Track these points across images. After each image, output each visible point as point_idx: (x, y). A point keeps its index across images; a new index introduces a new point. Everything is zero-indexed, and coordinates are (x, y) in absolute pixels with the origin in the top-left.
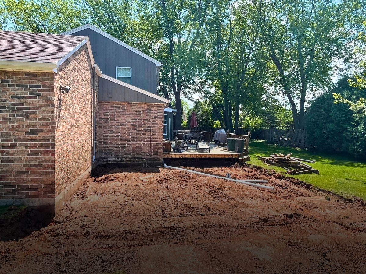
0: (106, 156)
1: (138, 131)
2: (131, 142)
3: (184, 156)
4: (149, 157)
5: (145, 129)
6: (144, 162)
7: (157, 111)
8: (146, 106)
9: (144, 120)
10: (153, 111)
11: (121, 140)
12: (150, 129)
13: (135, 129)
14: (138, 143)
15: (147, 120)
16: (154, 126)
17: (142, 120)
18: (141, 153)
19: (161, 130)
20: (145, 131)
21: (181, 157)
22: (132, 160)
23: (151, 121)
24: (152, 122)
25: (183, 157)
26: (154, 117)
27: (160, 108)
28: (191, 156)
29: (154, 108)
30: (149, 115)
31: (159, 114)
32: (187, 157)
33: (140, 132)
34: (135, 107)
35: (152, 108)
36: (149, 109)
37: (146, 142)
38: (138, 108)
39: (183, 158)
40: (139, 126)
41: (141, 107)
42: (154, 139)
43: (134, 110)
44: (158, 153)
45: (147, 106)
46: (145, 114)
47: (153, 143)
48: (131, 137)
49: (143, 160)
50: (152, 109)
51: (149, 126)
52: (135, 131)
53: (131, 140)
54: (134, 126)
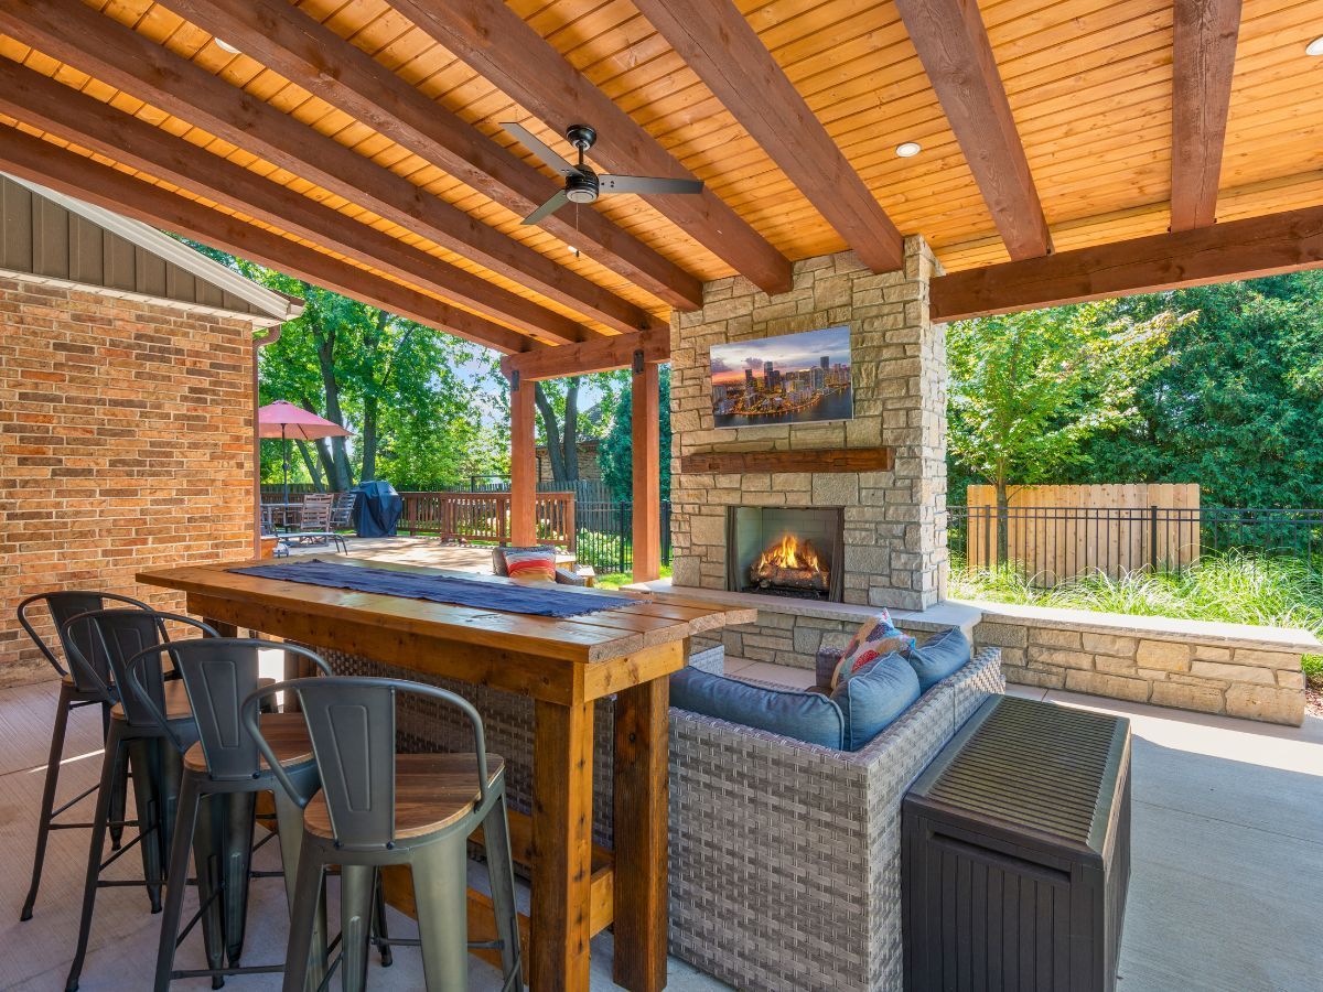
1: (71, 473)
2: (10, 549)
5: (124, 463)
7: (207, 356)
9: (115, 403)
10: (179, 351)
12: (166, 464)
13: (46, 462)
14: (74, 556)
15: (142, 405)
16: (195, 446)
17: (101, 402)
19: (240, 466)
20: (130, 474)
23: (167, 416)
24: (177, 418)
26: (192, 390)
27: (230, 341)
29: (186, 335)
30: (153, 377)
33: (90, 484)
34: (41, 311)
35: (173, 333)
36: (151, 339)
37: (134, 542)
38: (66, 325)
40: (85, 442)
41: (92, 319)
42: (190, 520)
43: (34, 333)
46: (124, 364)
47: (188, 548)
48: (10, 517)
50: (177, 342)
51: (153, 444)
52: (44, 472)
53: (12, 537)
54: (38, 440)
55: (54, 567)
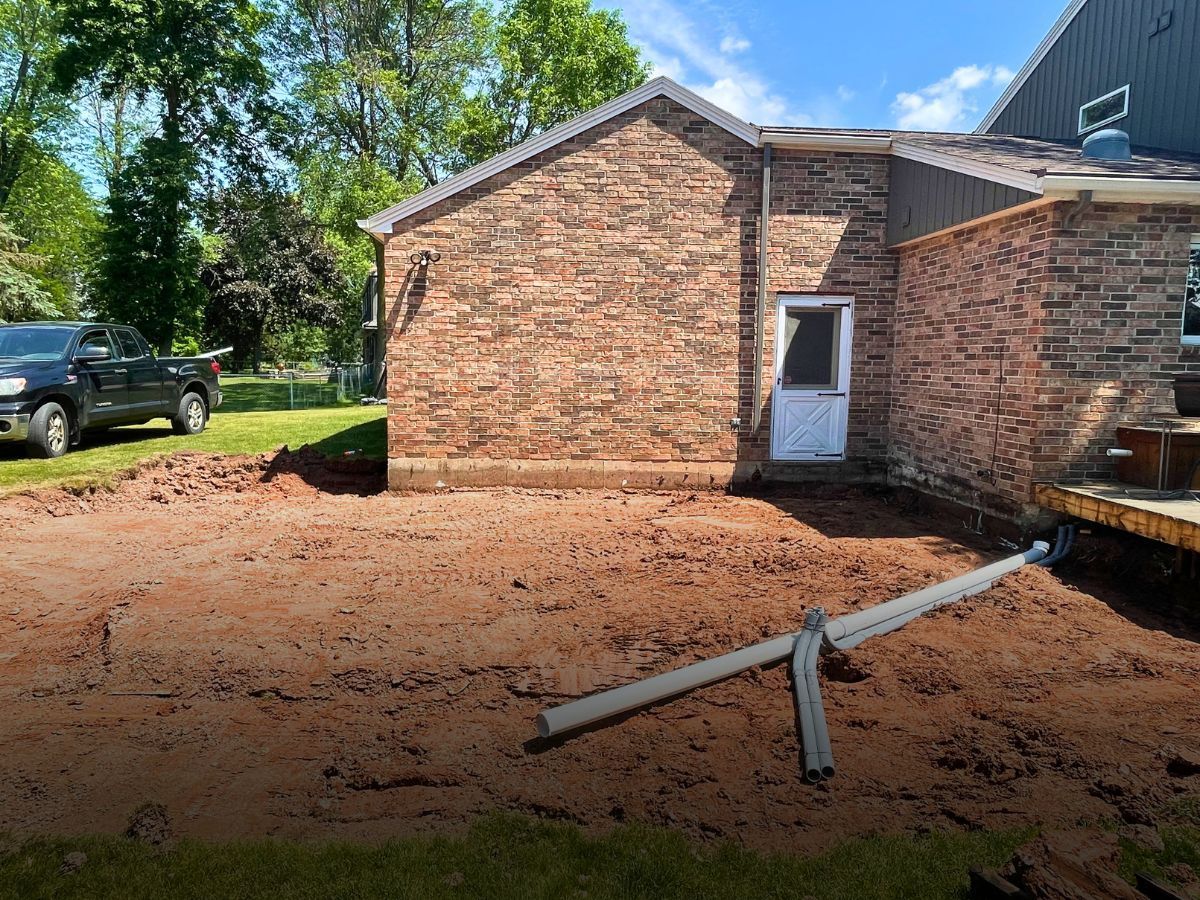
0: (900, 455)
1: (969, 357)
2: (950, 406)
3: (1118, 517)
4: (988, 488)
5: (987, 349)
6: (974, 507)
7: (1029, 248)
8: (996, 231)
9: (987, 303)
10: (1015, 251)
11: (931, 397)
12: (1002, 349)
14: (966, 416)
15: (997, 301)
16: (1015, 332)
17: (982, 303)
18: (971, 460)
19: (1035, 347)
20: (989, 357)
21: (1102, 517)
22: (947, 486)
23: (1006, 308)
24: (1011, 308)
25: (1113, 522)
26: (1020, 282)
27: (1040, 227)
28: (1153, 530)
29: (1018, 234)
30: (1003, 277)
31: (1036, 263)
32: (1130, 527)
33: (974, 364)
34: (969, 245)
35: (1013, 235)
36: (1004, 245)
37: (985, 411)
38: (976, 252)
39: (1109, 527)
40: (975, 334)
41: (984, 242)
42: (1009, 397)
43: (967, 262)
44: (1015, 470)
45: (1003, 231)
46: (993, 271)
47: (1005, 420)
48: (952, 386)
49: (972, 498)
50: (1015, 242)
51: (998, 333)
52: (961, 357)
53: (952, 399)
54: (963, 335)
55: (961, 422)
